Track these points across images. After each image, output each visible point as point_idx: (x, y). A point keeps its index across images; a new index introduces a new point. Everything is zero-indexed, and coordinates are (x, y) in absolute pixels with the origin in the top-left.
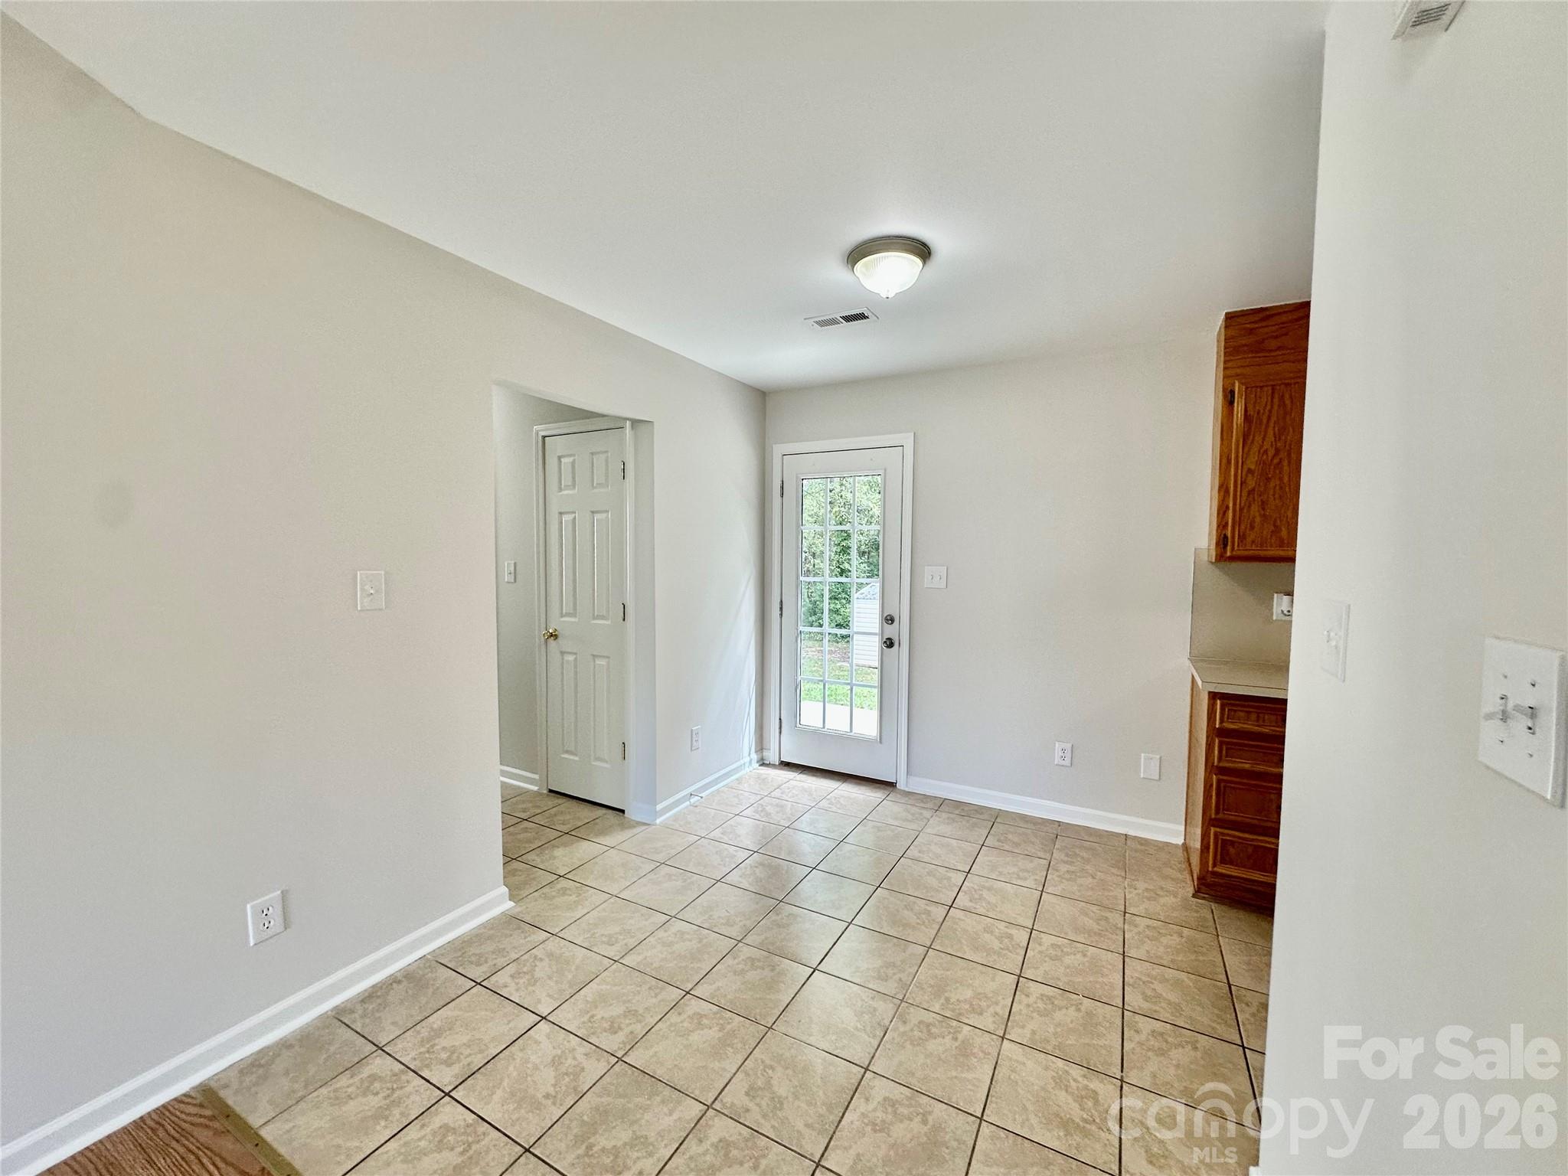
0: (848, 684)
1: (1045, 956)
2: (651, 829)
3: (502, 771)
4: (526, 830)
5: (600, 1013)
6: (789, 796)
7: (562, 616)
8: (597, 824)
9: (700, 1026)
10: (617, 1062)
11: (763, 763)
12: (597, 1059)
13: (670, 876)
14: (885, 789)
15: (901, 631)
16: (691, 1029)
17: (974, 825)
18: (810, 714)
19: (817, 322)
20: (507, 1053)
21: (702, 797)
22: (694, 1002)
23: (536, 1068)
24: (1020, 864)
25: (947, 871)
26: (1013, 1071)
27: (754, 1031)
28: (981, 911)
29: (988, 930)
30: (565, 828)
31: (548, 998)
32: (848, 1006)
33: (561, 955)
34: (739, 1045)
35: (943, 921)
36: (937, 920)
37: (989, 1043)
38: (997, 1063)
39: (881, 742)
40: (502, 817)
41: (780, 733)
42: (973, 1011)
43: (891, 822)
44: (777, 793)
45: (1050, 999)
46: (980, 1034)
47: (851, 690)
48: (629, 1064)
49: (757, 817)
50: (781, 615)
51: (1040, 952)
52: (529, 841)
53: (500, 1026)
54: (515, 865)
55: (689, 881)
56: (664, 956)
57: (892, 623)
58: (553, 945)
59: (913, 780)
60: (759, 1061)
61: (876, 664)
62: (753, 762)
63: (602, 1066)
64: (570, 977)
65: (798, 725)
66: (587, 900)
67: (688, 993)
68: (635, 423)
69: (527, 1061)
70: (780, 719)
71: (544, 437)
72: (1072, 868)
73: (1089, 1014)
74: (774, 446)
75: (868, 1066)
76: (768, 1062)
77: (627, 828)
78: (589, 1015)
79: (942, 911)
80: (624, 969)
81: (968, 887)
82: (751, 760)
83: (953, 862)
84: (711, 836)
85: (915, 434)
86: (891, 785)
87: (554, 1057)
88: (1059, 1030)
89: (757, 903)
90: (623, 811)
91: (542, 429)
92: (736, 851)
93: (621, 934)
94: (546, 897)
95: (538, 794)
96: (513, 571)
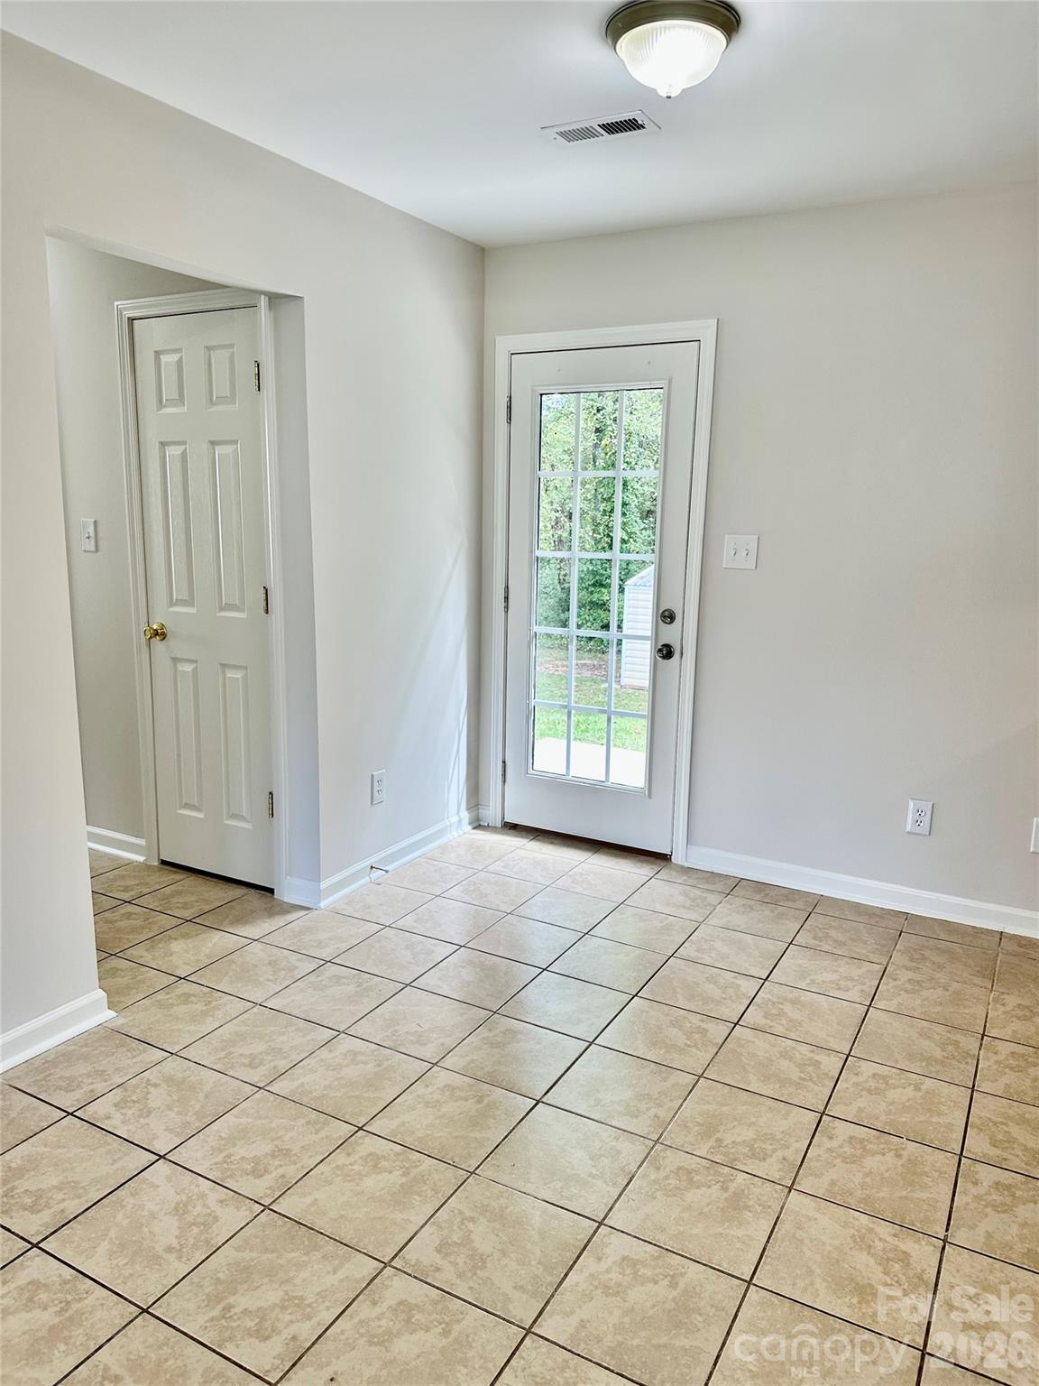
0: (604, 712)
1: (862, 1090)
2: (312, 915)
3: (89, 833)
4: (129, 916)
5: (241, 1151)
6: (515, 870)
7: (172, 604)
8: (233, 908)
9: (376, 1168)
10: (262, 1211)
11: (478, 825)
12: (236, 1208)
13: (338, 977)
14: (652, 863)
15: (684, 634)
16: (364, 1173)
17: (781, 916)
18: (549, 757)
19: (561, 134)
20: (114, 1198)
21: (387, 871)
22: (370, 1140)
23: (153, 1215)
24: (841, 970)
25: (735, 977)
26: (799, 1228)
27: (450, 1176)
28: (779, 1030)
29: (785, 1055)
30: (187, 914)
31: (166, 1133)
32: (581, 1148)
33: (184, 1080)
34: (430, 1194)
35: (724, 1043)
36: (715, 1041)
37: (771, 1194)
38: (778, 1218)
39: (650, 796)
40: (93, 899)
41: (504, 781)
42: (754, 1156)
43: (658, 908)
44: (497, 867)
45: (861, 1143)
46: (760, 1184)
47: (609, 720)
48: (280, 1214)
49: (467, 899)
50: (507, 608)
51: (857, 1084)
52: (134, 930)
53: (102, 1165)
54: (114, 962)
55: (365, 985)
56: (327, 1083)
57: (671, 622)
58: (172, 1066)
59: (694, 850)
60: (456, 1212)
61: (646, 683)
62: (463, 822)
63: (243, 1215)
64: (197, 1107)
65: (530, 771)
66: (219, 1010)
67: (361, 1129)
68: (275, 299)
69: (142, 1207)
70: (504, 762)
71: (131, 320)
72: (917, 977)
73: (913, 1162)
74: (498, 338)
75: (604, 1219)
76: (468, 1213)
77: (277, 914)
78: (225, 1154)
79: (723, 1029)
80: (272, 1097)
81: (763, 999)
82: (460, 821)
83: (745, 965)
84: (400, 924)
85: (718, 320)
86: (663, 858)
87: (178, 1204)
88: (868, 1179)
89: (462, 1015)
90: (271, 891)
91: (130, 308)
92: (434, 945)
93: (267, 1053)
94: (161, 1005)
95: (146, 867)
96: (92, 534)
